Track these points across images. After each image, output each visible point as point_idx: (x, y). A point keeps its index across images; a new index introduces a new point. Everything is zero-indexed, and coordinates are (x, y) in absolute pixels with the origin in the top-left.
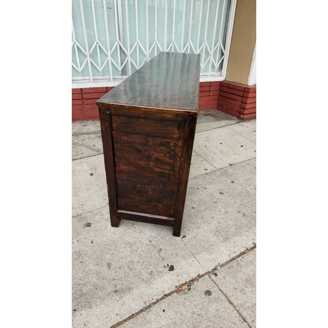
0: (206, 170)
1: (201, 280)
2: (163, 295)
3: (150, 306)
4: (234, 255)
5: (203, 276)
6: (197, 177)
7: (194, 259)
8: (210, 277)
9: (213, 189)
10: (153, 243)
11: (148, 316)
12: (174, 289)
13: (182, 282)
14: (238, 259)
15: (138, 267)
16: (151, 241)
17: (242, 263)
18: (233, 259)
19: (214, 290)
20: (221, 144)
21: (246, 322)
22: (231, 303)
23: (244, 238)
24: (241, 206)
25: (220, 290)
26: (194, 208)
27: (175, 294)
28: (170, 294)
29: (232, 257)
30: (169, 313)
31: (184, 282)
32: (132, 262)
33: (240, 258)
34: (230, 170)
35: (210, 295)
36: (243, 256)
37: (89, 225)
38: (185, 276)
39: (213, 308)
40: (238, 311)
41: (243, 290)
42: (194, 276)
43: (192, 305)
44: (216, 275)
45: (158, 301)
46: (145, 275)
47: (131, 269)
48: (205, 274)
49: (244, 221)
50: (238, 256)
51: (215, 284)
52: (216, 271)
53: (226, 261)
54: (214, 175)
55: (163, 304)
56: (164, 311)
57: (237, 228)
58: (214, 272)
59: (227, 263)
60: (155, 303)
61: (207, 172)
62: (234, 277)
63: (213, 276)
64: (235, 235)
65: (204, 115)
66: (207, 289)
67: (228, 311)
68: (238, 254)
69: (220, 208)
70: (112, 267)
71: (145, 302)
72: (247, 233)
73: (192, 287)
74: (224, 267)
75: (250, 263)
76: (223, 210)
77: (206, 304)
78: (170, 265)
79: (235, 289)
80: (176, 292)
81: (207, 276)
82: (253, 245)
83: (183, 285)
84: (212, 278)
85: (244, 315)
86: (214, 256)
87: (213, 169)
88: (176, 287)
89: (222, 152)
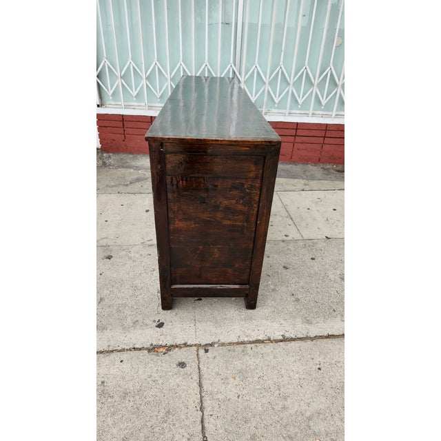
0: (286, 236)
1: (185, 349)
2: (132, 347)
3: (112, 351)
4: (246, 339)
5: (191, 346)
7: (192, 325)
8: (198, 351)
9: (278, 260)
11: (103, 360)
12: (147, 345)
13: (160, 343)
14: (249, 346)
15: (127, 312)
17: (250, 352)
18: (242, 343)
19: (191, 368)
20: (335, 210)
21: (202, 412)
22: (200, 385)
23: (276, 325)
24: (301, 290)
25: (199, 368)
27: (146, 352)
28: (140, 349)
29: (241, 339)
30: (126, 366)
31: (164, 344)
32: (125, 305)
33: (253, 345)
34: (321, 245)
35: (183, 368)
36: (258, 345)
37: (109, 257)
38: (169, 338)
39: (175, 381)
40: (201, 397)
41: (227, 378)
42: (179, 341)
43: (155, 369)
44: (207, 351)
45: (123, 350)
46: (129, 321)
47: (119, 311)
48: (195, 345)
49: (291, 307)
50: (251, 343)
51: (198, 360)
52: (210, 348)
53: (230, 341)
54: (292, 245)
55: (124, 356)
56: (122, 361)
58: (206, 348)
59: (230, 344)
60: (119, 351)
61: (286, 238)
62: (227, 362)
63: (202, 351)
64: (266, 318)
65: (339, 171)
66: (183, 360)
67: (190, 391)
68: (251, 340)
69: (270, 283)
70: (103, 303)
71: (109, 346)
72: (283, 322)
73: (170, 353)
74: (223, 348)
75: (261, 356)
76: (272, 287)
77: (171, 374)
78: (160, 321)
79: (218, 374)
80: (149, 350)
81: (195, 348)
82: (281, 338)
83: (161, 346)
84: (199, 353)
85: (205, 404)
86: (219, 331)
87: (297, 236)
88: (152, 345)
89: (327, 220)
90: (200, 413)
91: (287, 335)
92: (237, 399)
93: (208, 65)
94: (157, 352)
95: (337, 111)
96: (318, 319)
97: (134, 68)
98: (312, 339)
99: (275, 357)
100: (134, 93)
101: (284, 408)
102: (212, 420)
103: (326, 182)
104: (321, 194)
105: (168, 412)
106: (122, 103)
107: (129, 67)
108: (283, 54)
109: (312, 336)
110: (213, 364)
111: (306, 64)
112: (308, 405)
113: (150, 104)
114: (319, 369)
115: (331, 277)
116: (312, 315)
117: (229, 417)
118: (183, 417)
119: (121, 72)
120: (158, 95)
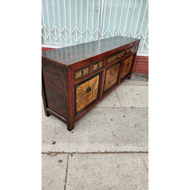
0: (114, 105)
1: (63, 154)
4: (89, 152)
5: (66, 153)
6: (106, 108)
7: (67, 144)
8: (68, 155)
9: (109, 116)
10: (57, 129)
12: (47, 152)
13: (53, 151)
14: (90, 154)
16: (56, 128)
17: (90, 157)
18: (88, 153)
19: (64, 163)
20: (137, 94)
21: (66, 182)
22: (67, 171)
23: (103, 146)
24: (116, 130)
25: (67, 163)
26: (90, 122)
27: (46, 154)
28: (44, 153)
29: (87, 151)
31: (54, 152)
33: (92, 154)
34: (129, 110)
35: (61, 163)
36: (94, 154)
38: (57, 149)
39: (56, 168)
40: (66, 176)
41: (78, 168)
42: (61, 151)
43: (49, 162)
44: (72, 156)
48: (67, 153)
49: (111, 138)
50: (91, 153)
51: (68, 160)
52: (74, 154)
53: (83, 152)
54: (116, 109)
57: (103, 140)
58: (72, 154)
59: (82, 153)
61: (114, 106)
62: (80, 161)
63: (70, 156)
64: (99, 142)
65: (142, 76)
66: (61, 159)
67: (62, 173)
68: (91, 152)
69: (104, 126)
72: (106, 144)
73: (57, 156)
74: (79, 155)
75: (94, 159)
76: (104, 128)
77: (55, 165)
78: (55, 141)
79: (75, 166)
80: (48, 154)
81: (67, 154)
82: (104, 152)
83: (53, 152)
84: (69, 156)
85: (68, 179)
86: (78, 147)
87: (119, 106)
88: (49, 152)
89: (133, 99)
90: (65, 183)
91: (107, 151)
92: (81, 178)
93: (88, 28)
94: (51, 155)
95: (143, 50)
96: (122, 144)
97: (56, 28)
98: (117, 153)
99: (100, 160)
100: (56, 39)
101: (100, 183)
102: (69, 186)
103: (136, 81)
104: (133, 87)
105: (51, 182)
106: (51, 43)
107: (54, 28)
108: (120, 25)
109: (118, 151)
110: (74, 161)
111: (130, 29)
112: (111, 182)
113: (62, 44)
114: (118, 167)
115: (131, 125)
116: (119, 142)
117: (76, 186)
118: (57, 184)
119: (51, 30)
120: (66, 40)
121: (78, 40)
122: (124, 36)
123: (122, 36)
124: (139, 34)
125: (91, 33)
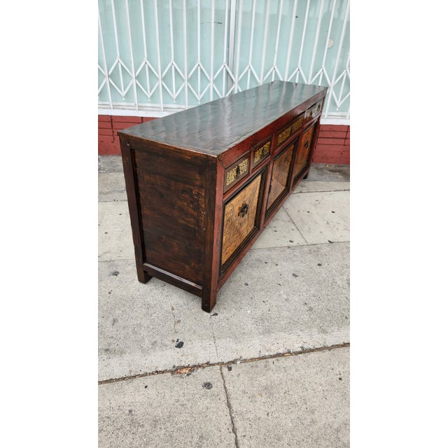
0: (291, 241)
1: (208, 368)
2: (154, 370)
3: (135, 377)
4: (267, 354)
5: (213, 365)
6: (274, 248)
7: (212, 343)
8: (221, 369)
9: (286, 268)
10: (176, 312)
11: (127, 387)
12: (170, 367)
13: (183, 364)
14: (270, 360)
15: (144, 333)
16: (173, 309)
17: (272, 366)
18: (264, 358)
19: (217, 387)
20: (333, 212)
21: (235, 433)
22: (229, 406)
23: (294, 337)
24: (312, 298)
25: (225, 388)
26: (247, 285)
27: (169, 374)
28: (163, 372)
29: (262, 354)
30: (151, 391)
31: (187, 365)
32: (140, 325)
33: (274, 359)
34: (325, 250)
35: (209, 389)
36: (279, 358)
37: (116, 274)
38: (190, 358)
39: (203, 403)
40: (232, 418)
41: (254, 396)
42: (201, 361)
43: (182, 392)
44: (230, 369)
45: (146, 374)
46: (147, 343)
47: (135, 333)
48: (218, 364)
49: (306, 317)
50: (272, 357)
51: (223, 378)
52: (233, 365)
53: (252, 357)
54: (298, 251)
55: (148, 381)
56: (146, 387)
57: (290, 323)
58: (229, 365)
59: (252, 360)
60: (142, 376)
61: (291, 244)
62: (251, 379)
63: (225, 370)
64: (283, 330)
65: (332, 171)
66: (209, 381)
67: (220, 413)
68: (272, 354)
69: (282, 292)
70: (116, 324)
71: (131, 371)
72: (300, 333)
73: (194, 373)
74: (245, 364)
75: (283, 370)
76: (285, 297)
77: (198, 396)
78: (180, 341)
79: (244, 392)
80: (172, 372)
81: (218, 367)
82: (300, 349)
83: (184, 367)
84: (223, 372)
85: (237, 425)
86: (239, 347)
87: (302, 242)
88: (174, 366)
89: (328, 223)
90: (233, 434)
91: (306, 347)
92: (266, 417)
93: (201, 65)
94: (180, 373)
95: (329, 111)
96: (332, 328)
97: (122, 66)
98: (330, 348)
99: (297, 370)
100: (123, 93)
101: (313, 422)
102: (245, 441)
103: (321, 182)
104: (318, 196)
105: (201, 437)
106: (110, 102)
107: (117, 65)
108: (276, 54)
109: (329, 345)
110: (238, 380)
111: (299, 65)
112: (335, 416)
113: (140, 104)
114: (340, 379)
115: (339, 282)
116: (326, 324)
117: (261, 436)
118: (217, 441)
119: (108, 71)
120: (149, 95)
121: (178, 93)
122: (285, 80)
123: (282, 80)
124: (319, 75)
125: (208, 77)
